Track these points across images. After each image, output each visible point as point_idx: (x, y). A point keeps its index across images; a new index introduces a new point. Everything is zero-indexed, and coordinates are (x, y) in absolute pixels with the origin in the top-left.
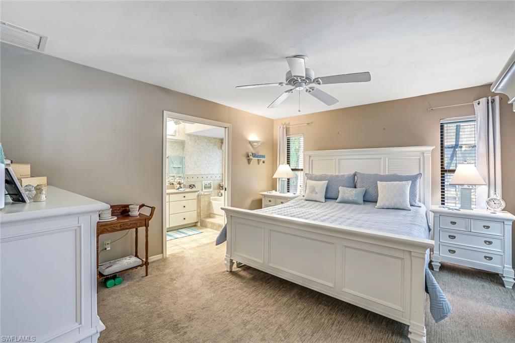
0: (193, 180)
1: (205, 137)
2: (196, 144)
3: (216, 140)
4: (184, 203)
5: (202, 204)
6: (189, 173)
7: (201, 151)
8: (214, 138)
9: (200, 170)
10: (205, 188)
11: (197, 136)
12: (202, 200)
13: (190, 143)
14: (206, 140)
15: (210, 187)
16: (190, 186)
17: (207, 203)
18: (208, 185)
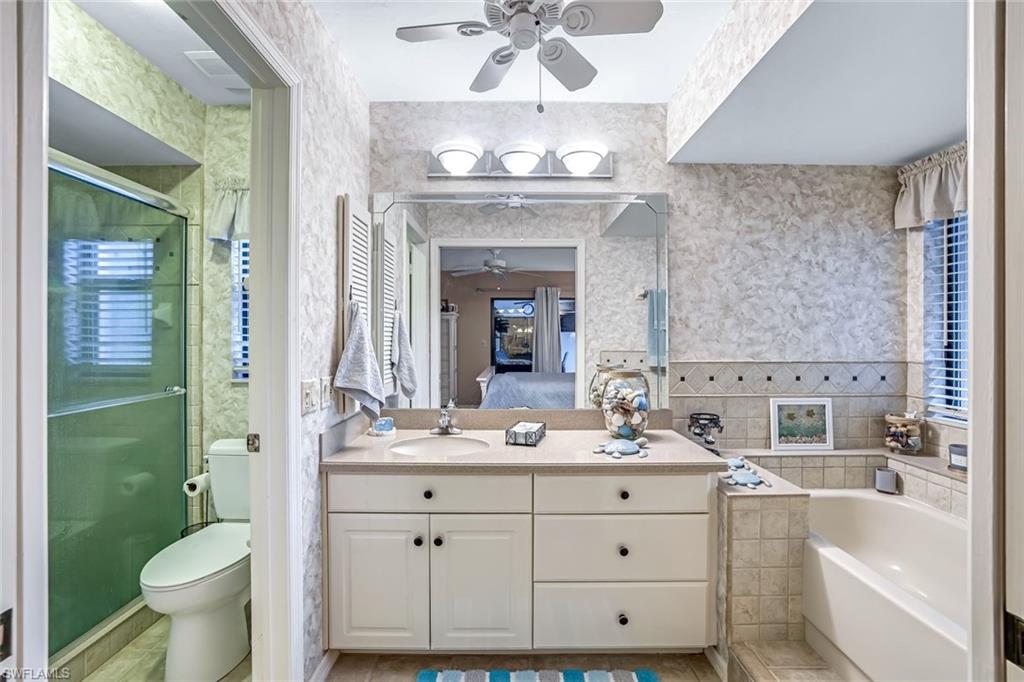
0: (709, 389)
1: (785, 171)
2: (728, 210)
3: (850, 179)
4: (622, 530)
5: (743, 551)
6: (691, 357)
7: (755, 244)
8: (841, 170)
9: (751, 342)
10: (786, 434)
11: (735, 168)
12: (746, 528)
13: (693, 210)
14: (791, 184)
15: (818, 434)
16: (694, 419)
17: (779, 549)
18: (805, 422)
